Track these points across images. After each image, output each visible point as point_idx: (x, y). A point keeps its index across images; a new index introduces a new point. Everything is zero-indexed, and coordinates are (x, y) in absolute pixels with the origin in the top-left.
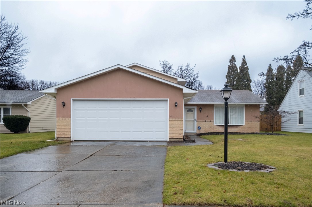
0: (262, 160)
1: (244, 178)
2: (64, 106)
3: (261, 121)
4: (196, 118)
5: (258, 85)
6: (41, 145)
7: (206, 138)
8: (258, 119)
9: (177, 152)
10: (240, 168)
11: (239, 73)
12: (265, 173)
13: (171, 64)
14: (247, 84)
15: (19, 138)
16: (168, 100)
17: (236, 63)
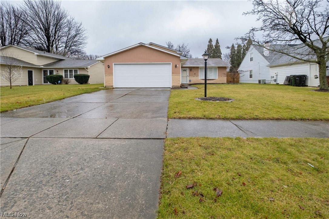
0: (227, 96)
1: (216, 105)
2: (109, 67)
3: (227, 76)
4: (188, 75)
5: (226, 56)
6: (96, 90)
7: (194, 86)
8: (226, 75)
9: (177, 93)
10: (214, 100)
11: (215, 49)
12: (229, 102)
13: (173, 44)
14: (219, 55)
15: (83, 87)
16: (171, 63)
17: (212, 43)
